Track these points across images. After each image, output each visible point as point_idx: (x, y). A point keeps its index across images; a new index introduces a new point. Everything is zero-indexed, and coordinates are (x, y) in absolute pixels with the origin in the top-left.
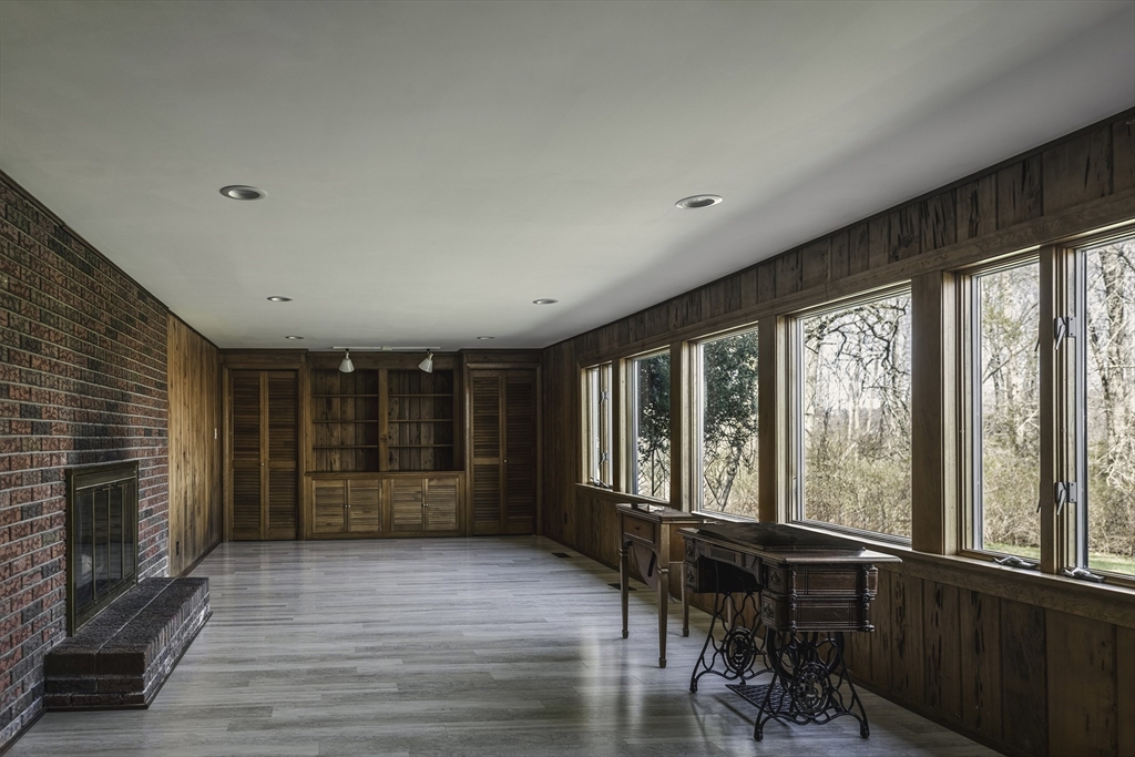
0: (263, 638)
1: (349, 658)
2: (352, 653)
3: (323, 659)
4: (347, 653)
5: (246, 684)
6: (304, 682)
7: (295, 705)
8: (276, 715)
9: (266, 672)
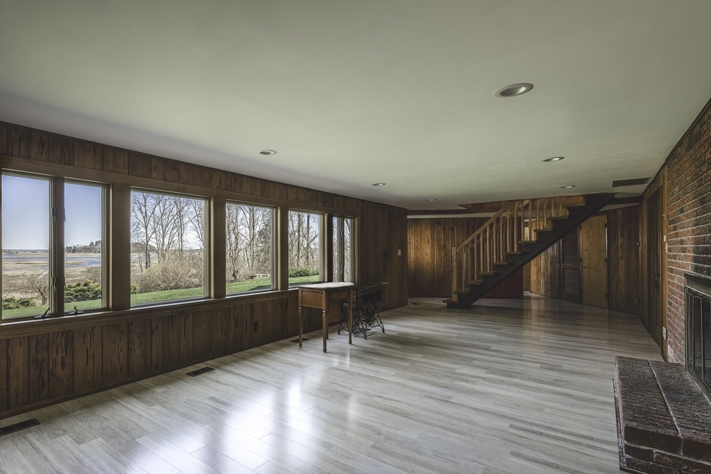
0: (546, 410)
1: (484, 379)
2: (480, 381)
3: (502, 382)
4: (484, 382)
5: (555, 380)
6: (520, 373)
7: (528, 366)
8: (540, 365)
9: (542, 383)
